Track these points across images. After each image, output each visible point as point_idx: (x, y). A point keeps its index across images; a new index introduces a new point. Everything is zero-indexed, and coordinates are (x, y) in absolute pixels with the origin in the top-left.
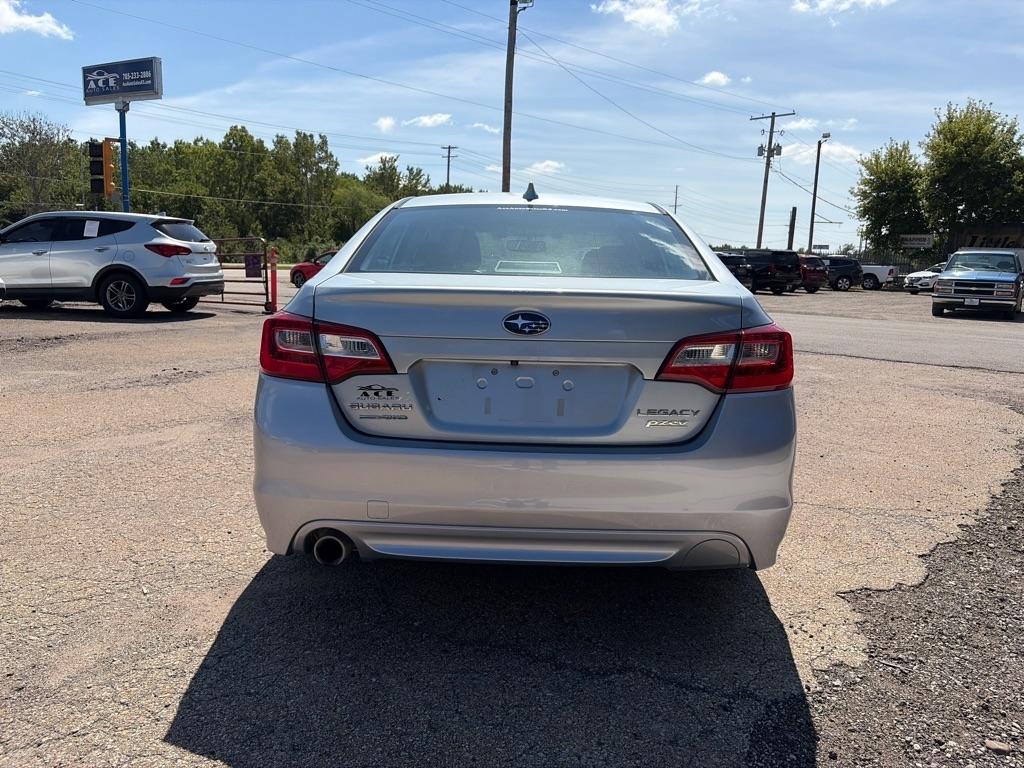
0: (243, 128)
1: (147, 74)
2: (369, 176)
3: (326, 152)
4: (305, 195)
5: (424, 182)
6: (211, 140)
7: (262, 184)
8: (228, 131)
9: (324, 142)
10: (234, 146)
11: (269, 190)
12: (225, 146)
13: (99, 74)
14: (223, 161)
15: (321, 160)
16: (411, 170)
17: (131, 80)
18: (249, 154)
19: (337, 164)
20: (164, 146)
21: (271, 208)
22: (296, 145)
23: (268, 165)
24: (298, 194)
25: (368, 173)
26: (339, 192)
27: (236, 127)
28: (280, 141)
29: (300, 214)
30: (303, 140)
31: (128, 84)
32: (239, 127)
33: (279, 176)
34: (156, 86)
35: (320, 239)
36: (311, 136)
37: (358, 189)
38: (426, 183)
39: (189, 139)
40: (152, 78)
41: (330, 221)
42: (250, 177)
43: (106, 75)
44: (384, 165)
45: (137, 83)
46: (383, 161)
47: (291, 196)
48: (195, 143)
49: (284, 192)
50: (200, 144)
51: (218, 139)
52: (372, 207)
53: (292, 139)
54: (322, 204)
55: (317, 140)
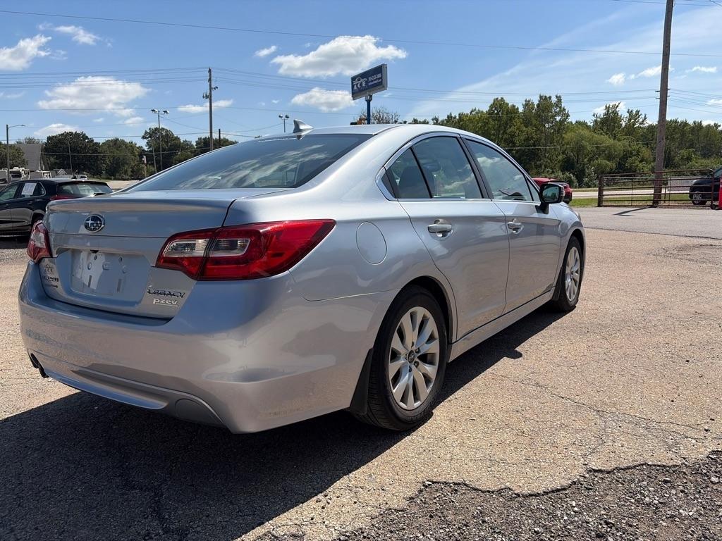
0: (502, 98)
1: (379, 76)
2: (596, 121)
3: (560, 107)
4: (543, 141)
5: (641, 120)
6: (481, 110)
7: (513, 135)
8: (492, 102)
9: (559, 100)
10: (496, 112)
11: (516, 140)
12: (490, 113)
13: (359, 80)
14: (487, 123)
15: (557, 114)
16: (630, 113)
17: (372, 81)
18: (505, 115)
19: (568, 115)
20: (455, 118)
21: (517, 151)
22: (538, 105)
23: (517, 122)
24: (539, 140)
25: (594, 118)
26: (568, 136)
27: (497, 99)
28: (528, 104)
29: (538, 154)
30: (544, 100)
31: (371, 83)
32: (499, 99)
33: (524, 129)
34: (384, 82)
35: (551, 171)
36: (550, 98)
37: (583, 132)
38: (643, 121)
39: (467, 112)
40: (381, 78)
41: (560, 157)
42: (505, 132)
43: (362, 80)
44: (608, 111)
45: (375, 82)
46: (607, 108)
47: (532, 142)
48: (471, 113)
49: (527, 140)
50: (474, 113)
51: (485, 108)
52: (593, 144)
53: (536, 101)
54: (554, 146)
55: (554, 100)
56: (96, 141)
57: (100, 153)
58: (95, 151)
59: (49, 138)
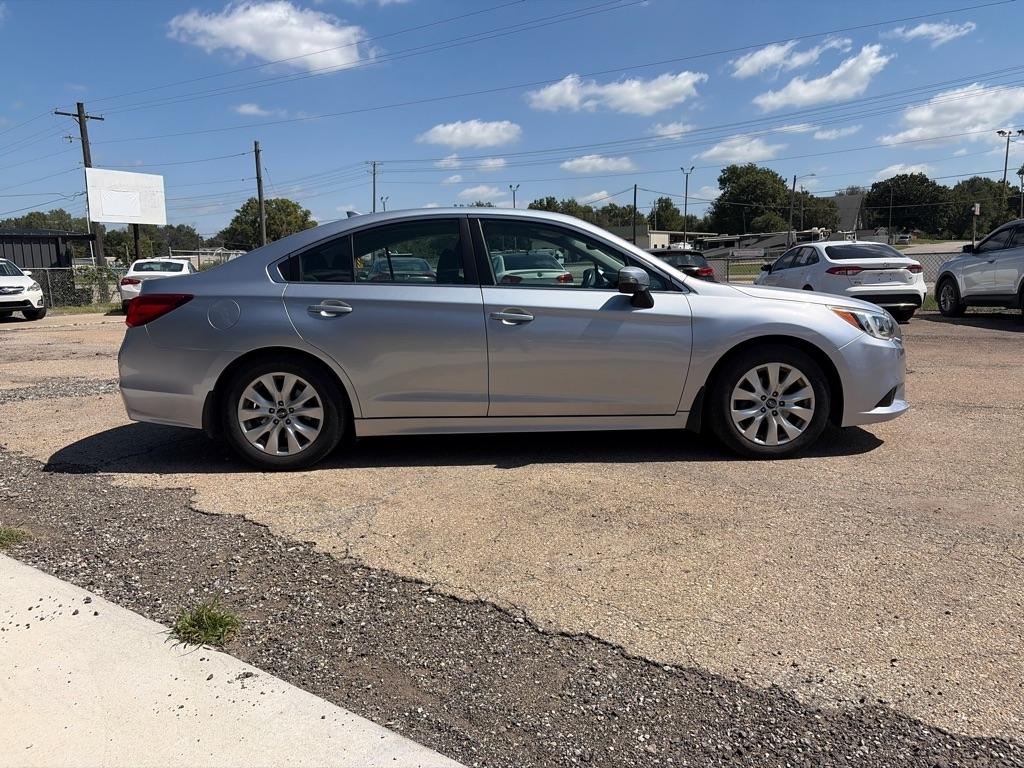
56: (940, 183)
57: (943, 201)
58: (935, 199)
59: (875, 186)
